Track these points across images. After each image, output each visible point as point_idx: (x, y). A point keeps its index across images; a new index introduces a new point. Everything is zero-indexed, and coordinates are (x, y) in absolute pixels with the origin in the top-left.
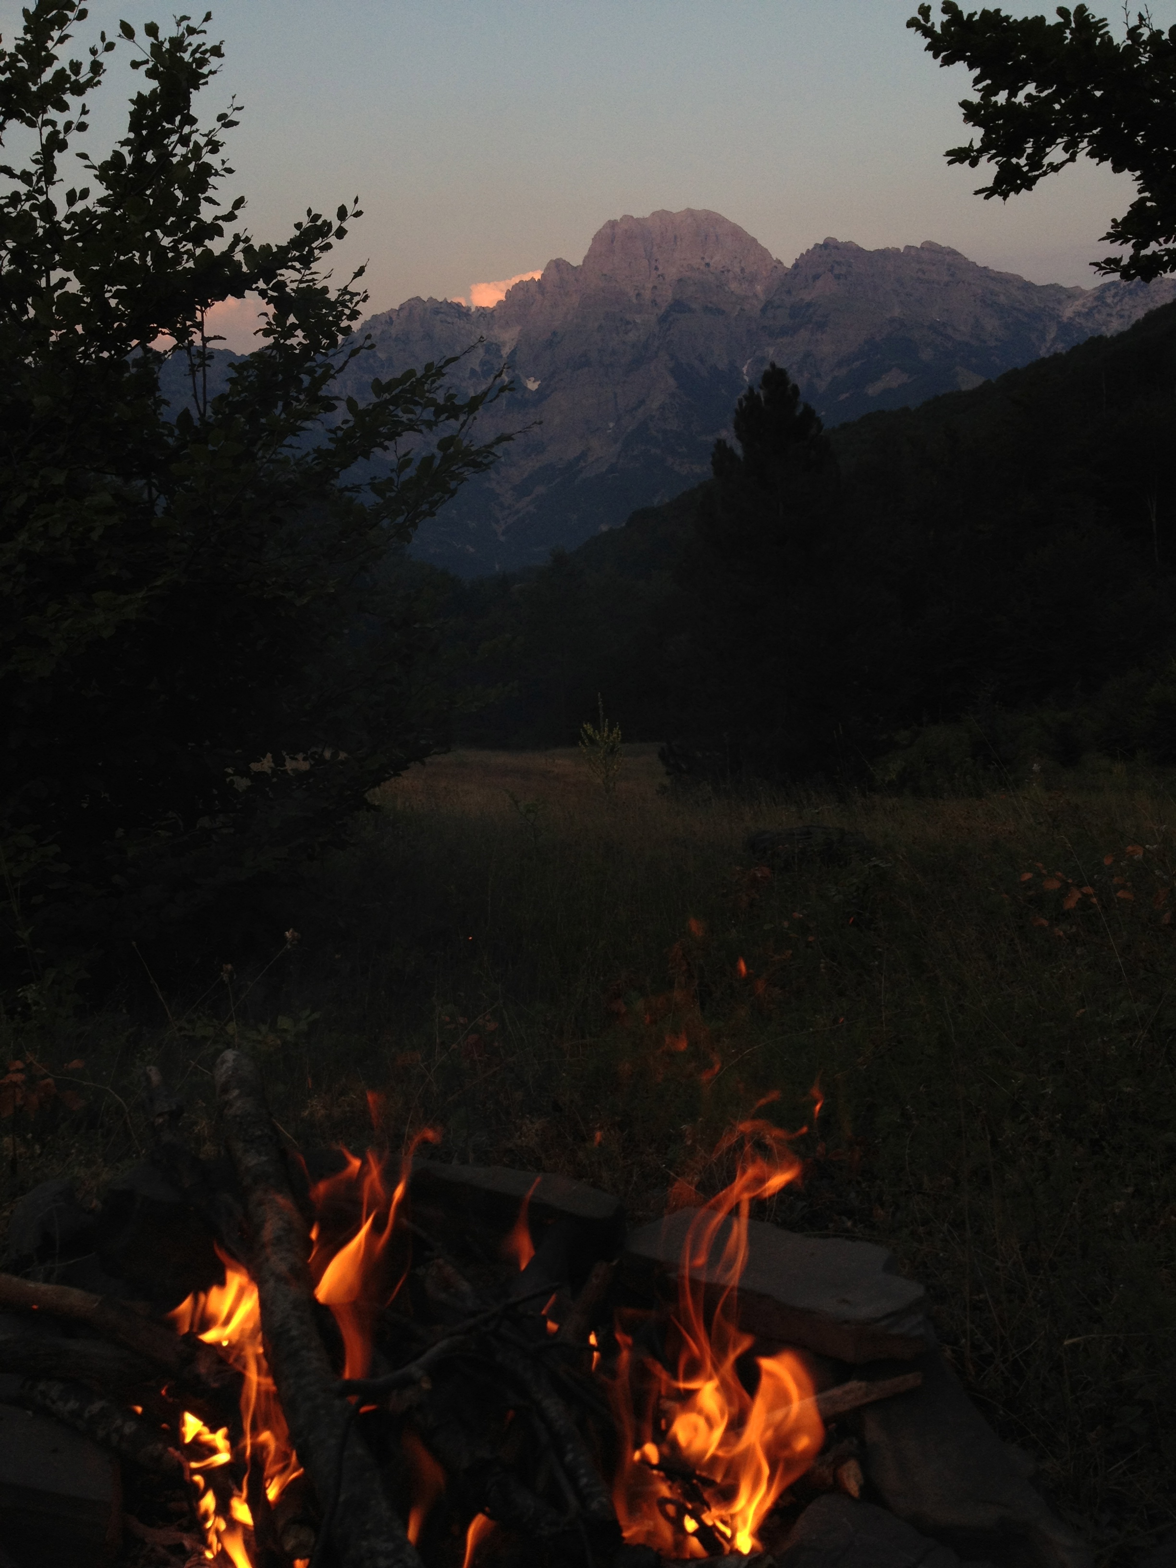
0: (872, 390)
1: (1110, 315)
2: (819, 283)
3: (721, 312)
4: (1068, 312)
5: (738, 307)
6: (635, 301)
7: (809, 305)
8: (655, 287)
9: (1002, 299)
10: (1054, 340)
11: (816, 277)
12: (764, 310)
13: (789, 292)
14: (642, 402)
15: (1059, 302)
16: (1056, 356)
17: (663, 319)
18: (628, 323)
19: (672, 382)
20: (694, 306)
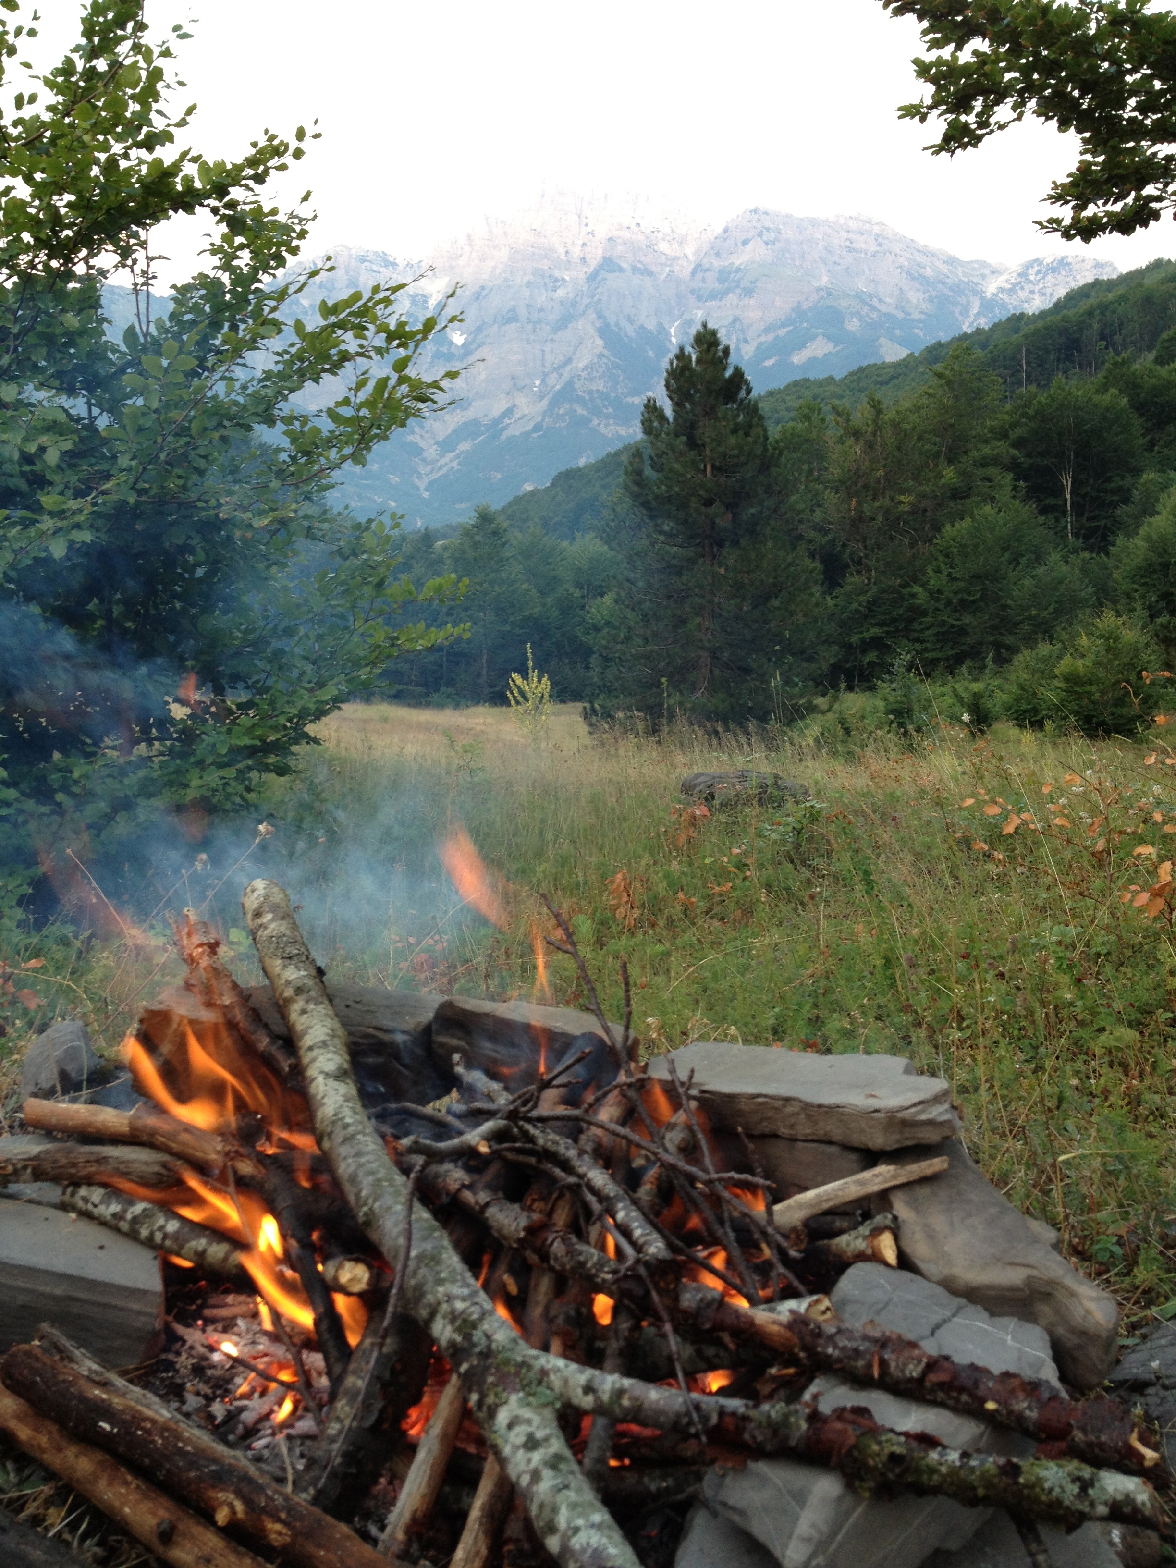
0: (798, 358)
1: (1032, 292)
2: (749, 247)
3: (650, 274)
4: (991, 288)
5: (667, 269)
6: (563, 257)
7: (738, 270)
8: (584, 244)
9: (929, 272)
10: (978, 314)
11: (745, 242)
12: (694, 273)
13: (718, 255)
14: (569, 361)
15: (983, 276)
16: (978, 331)
17: (592, 278)
18: (556, 280)
19: (599, 342)
20: (624, 265)
